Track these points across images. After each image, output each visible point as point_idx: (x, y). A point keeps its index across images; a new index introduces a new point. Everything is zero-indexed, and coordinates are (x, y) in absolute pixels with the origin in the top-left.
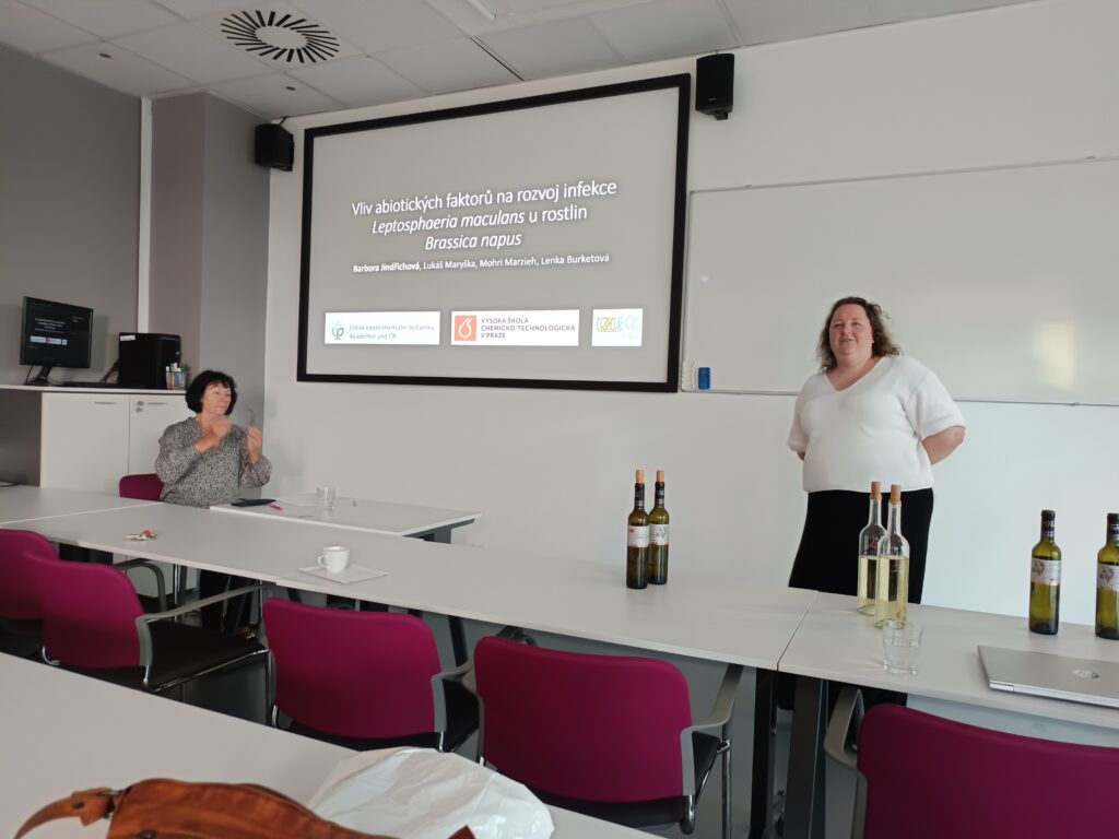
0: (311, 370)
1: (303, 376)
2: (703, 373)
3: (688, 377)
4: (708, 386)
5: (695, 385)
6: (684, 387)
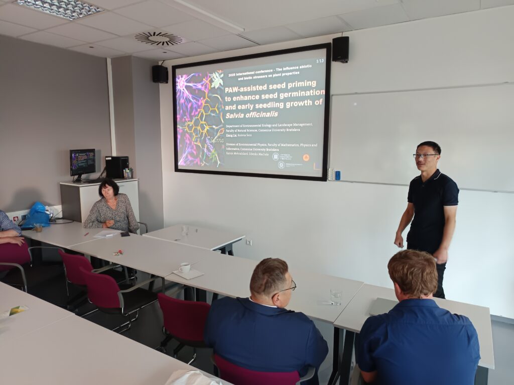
1: (177, 169)
3: (331, 175)
4: (339, 179)
5: (334, 178)
6: (329, 179)
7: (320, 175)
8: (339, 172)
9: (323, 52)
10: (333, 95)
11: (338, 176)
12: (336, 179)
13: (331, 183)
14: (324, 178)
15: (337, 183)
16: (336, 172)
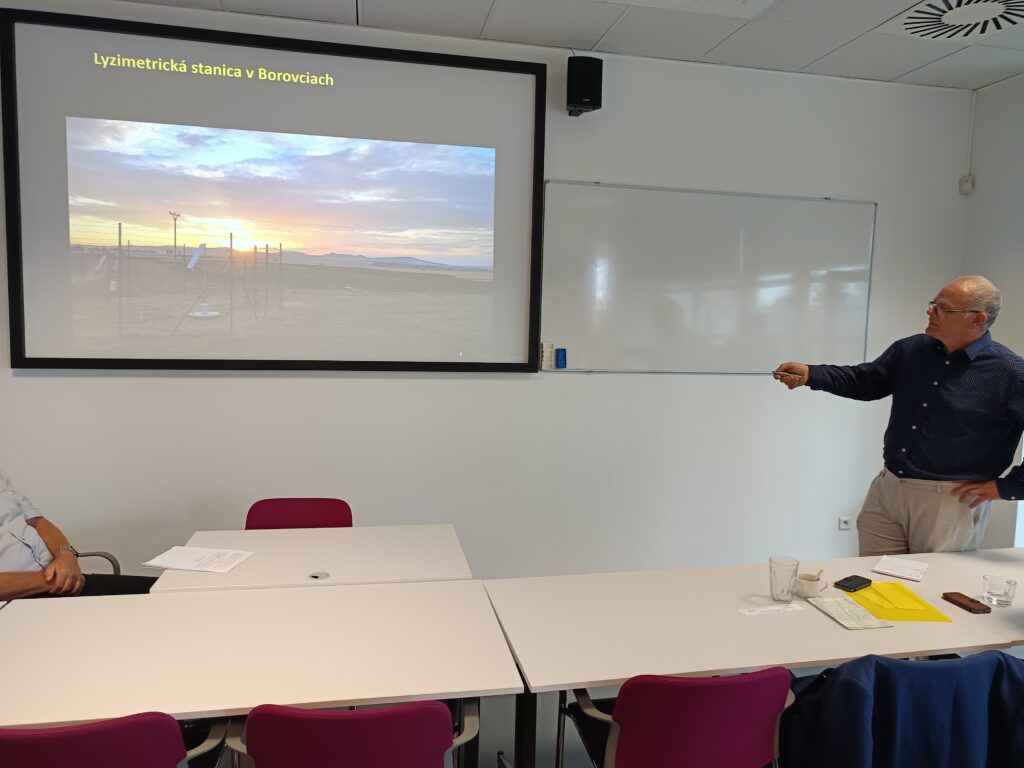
0: (31, 352)
1: (20, 360)
2: (561, 354)
3: (547, 357)
4: (565, 367)
5: (553, 363)
6: (543, 368)
7: (522, 358)
8: (565, 350)
9: (528, 81)
10: (548, 181)
11: (561, 358)
12: (558, 366)
13: (546, 380)
14: (532, 365)
15: (560, 376)
16: (558, 351)
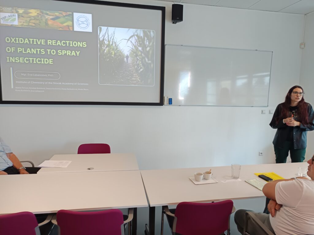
0: (4, 99)
3: (166, 101)
4: (172, 104)
6: (165, 104)
7: (158, 101)
8: (172, 99)
9: (160, 12)
10: (166, 45)
11: (170, 101)
12: (169, 104)
13: (166, 107)
14: (161, 103)
15: (170, 107)
16: (169, 99)
